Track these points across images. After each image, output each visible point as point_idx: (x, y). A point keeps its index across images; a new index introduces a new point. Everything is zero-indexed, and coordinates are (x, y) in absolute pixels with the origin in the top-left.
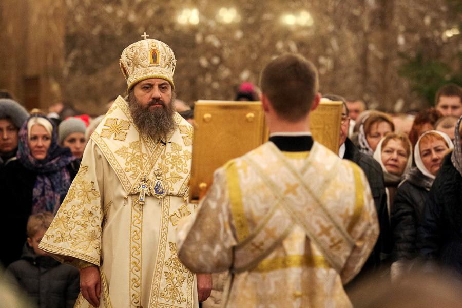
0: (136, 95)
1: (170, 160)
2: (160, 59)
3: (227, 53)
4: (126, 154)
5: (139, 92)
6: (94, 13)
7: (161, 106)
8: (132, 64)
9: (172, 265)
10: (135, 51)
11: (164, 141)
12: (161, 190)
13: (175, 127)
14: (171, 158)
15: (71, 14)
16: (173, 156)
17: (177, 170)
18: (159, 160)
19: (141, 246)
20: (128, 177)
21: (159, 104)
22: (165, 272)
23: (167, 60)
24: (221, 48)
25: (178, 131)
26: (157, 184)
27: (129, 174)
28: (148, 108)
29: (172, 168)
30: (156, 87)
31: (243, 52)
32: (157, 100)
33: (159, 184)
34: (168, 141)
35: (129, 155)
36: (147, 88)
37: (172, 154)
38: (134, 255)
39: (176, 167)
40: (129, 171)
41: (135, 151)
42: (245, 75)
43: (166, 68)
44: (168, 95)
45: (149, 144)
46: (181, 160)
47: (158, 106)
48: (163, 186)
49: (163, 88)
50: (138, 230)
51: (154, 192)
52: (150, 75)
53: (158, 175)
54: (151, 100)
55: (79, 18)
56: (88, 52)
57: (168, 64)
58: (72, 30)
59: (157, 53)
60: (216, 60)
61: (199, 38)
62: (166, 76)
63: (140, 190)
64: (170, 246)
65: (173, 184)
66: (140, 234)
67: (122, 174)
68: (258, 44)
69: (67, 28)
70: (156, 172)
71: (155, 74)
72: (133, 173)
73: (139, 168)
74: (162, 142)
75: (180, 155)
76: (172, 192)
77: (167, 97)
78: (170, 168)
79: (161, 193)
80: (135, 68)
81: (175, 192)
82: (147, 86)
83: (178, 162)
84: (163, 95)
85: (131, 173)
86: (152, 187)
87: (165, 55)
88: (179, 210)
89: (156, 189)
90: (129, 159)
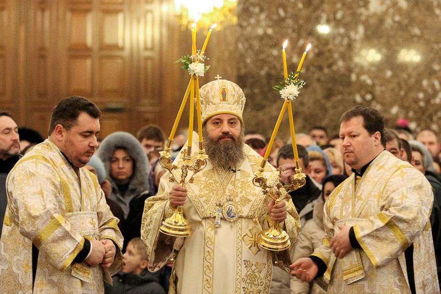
0: (208, 130)
1: (239, 185)
2: (229, 97)
3: (378, 90)
4: (200, 182)
5: (210, 127)
6: (262, 56)
7: (230, 139)
8: (204, 102)
9: (248, 281)
10: (207, 91)
11: (234, 169)
12: (232, 214)
13: (244, 157)
14: (241, 183)
15: (242, 57)
16: (242, 182)
17: (246, 193)
18: (230, 186)
19: (212, 265)
20: (202, 203)
21: (228, 138)
22: (243, 288)
23: (236, 98)
24: (373, 85)
25: (247, 160)
26: (229, 209)
27: (202, 200)
28: (218, 141)
29: (241, 192)
30: (225, 122)
31: (393, 90)
32: (226, 134)
33: (231, 208)
34: (237, 169)
35: (202, 182)
36: (217, 123)
37: (241, 180)
38: (207, 274)
39: (245, 191)
40: (202, 197)
41: (207, 179)
42: (395, 110)
43: (235, 105)
44: (237, 129)
45: (220, 172)
46: (249, 185)
47: (227, 139)
48: (234, 210)
49: (232, 123)
50: (211, 251)
51: (226, 217)
52: (220, 111)
53: (230, 200)
54: (221, 134)
55: (248, 61)
56: (256, 91)
57: (237, 102)
58: (243, 71)
59: (226, 92)
60: (368, 97)
61: (354, 77)
62: (235, 112)
63: (216, 215)
64: (245, 264)
65: (243, 208)
66: (212, 255)
67: (196, 200)
68: (405, 81)
69: (239, 69)
70: (228, 198)
71: (224, 111)
72: (206, 199)
73: (211, 194)
74: (232, 170)
75: (249, 181)
76: (241, 214)
77: (237, 131)
78: (239, 193)
79: (233, 217)
80: (207, 105)
81: (245, 214)
82: (217, 121)
83: (247, 186)
84: (232, 129)
85: (205, 198)
86: (225, 212)
87: (234, 93)
88: (250, 230)
89: (228, 214)
90: (203, 186)
